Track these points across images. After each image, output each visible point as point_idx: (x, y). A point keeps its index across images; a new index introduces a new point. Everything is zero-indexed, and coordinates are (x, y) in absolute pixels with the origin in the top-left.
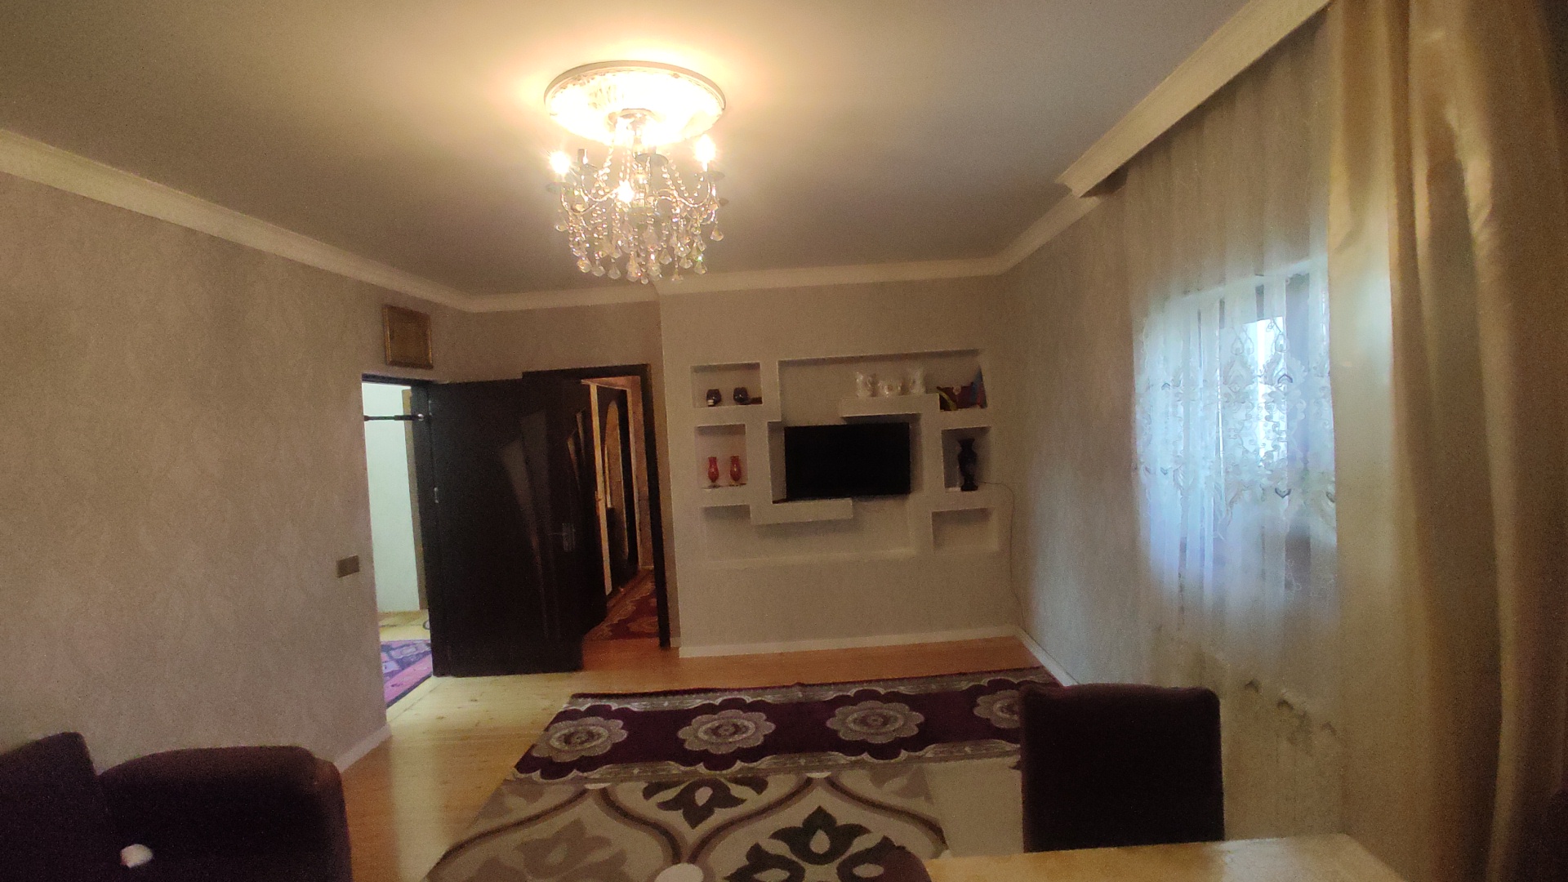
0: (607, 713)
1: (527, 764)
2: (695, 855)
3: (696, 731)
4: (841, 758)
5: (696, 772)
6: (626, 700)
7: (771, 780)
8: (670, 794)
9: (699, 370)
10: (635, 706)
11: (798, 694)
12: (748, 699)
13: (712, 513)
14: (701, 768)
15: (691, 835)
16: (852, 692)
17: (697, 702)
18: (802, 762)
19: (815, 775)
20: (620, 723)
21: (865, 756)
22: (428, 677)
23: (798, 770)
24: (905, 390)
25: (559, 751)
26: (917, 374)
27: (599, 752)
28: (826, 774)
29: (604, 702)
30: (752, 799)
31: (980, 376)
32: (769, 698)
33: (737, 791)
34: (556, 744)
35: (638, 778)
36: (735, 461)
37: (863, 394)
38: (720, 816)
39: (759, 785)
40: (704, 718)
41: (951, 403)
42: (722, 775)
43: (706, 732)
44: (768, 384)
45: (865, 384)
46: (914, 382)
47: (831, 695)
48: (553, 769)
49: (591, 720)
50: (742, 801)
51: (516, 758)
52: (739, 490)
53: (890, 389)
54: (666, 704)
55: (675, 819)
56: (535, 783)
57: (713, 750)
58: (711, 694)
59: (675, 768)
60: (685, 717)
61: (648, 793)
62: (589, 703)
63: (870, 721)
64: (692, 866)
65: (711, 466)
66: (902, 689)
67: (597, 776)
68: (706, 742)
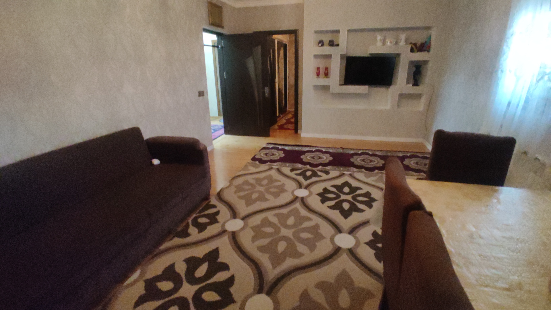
0: (278, 149)
1: (254, 159)
2: (306, 187)
3: (307, 157)
4: (355, 170)
5: (307, 167)
6: (285, 146)
7: (331, 172)
8: (299, 172)
9: (316, 32)
10: (287, 148)
11: (341, 151)
12: (324, 150)
13: (316, 87)
14: (308, 167)
15: (305, 183)
16: (360, 152)
17: (306, 149)
18: (342, 169)
19: (346, 173)
20: (282, 152)
21: (363, 170)
22: (223, 134)
23: (340, 170)
24: (397, 43)
25: (264, 157)
26: (403, 37)
27: (276, 159)
28: (349, 173)
29: (278, 146)
30: (324, 176)
31: (430, 38)
32: (331, 151)
33: (319, 173)
34: (262, 155)
35: (288, 167)
36: (327, 69)
37: (379, 44)
38: (314, 179)
39: (327, 173)
40: (309, 154)
41: (415, 50)
42: (315, 169)
43: (310, 157)
44: (342, 39)
45: (381, 40)
46: (401, 40)
47: (352, 152)
48: (262, 161)
49: (273, 150)
50: (321, 176)
51: (252, 157)
52: (327, 79)
53: (391, 42)
54: (297, 149)
55: (301, 178)
56: (257, 164)
57: (312, 162)
58: (311, 148)
59: (300, 166)
60: (304, 153)
61: (292, 170)
62: (272, 146)
63: (365, 160)
64: (305, 190)
65: (317, 71)
66: (378, 153)
67: (276, 165)
68: (309, 160)
